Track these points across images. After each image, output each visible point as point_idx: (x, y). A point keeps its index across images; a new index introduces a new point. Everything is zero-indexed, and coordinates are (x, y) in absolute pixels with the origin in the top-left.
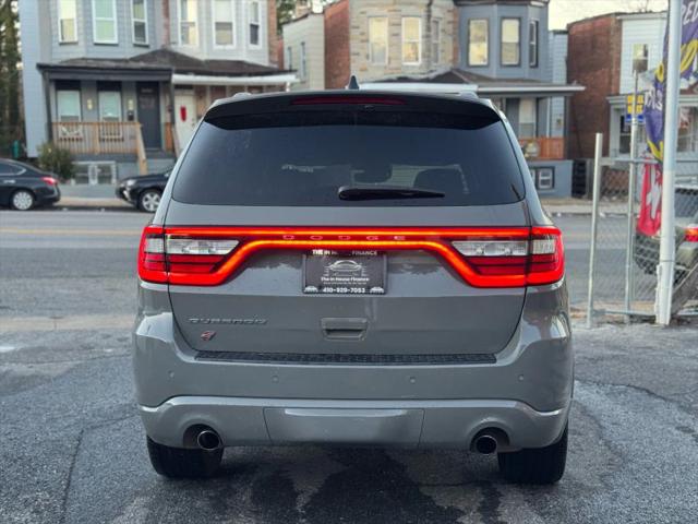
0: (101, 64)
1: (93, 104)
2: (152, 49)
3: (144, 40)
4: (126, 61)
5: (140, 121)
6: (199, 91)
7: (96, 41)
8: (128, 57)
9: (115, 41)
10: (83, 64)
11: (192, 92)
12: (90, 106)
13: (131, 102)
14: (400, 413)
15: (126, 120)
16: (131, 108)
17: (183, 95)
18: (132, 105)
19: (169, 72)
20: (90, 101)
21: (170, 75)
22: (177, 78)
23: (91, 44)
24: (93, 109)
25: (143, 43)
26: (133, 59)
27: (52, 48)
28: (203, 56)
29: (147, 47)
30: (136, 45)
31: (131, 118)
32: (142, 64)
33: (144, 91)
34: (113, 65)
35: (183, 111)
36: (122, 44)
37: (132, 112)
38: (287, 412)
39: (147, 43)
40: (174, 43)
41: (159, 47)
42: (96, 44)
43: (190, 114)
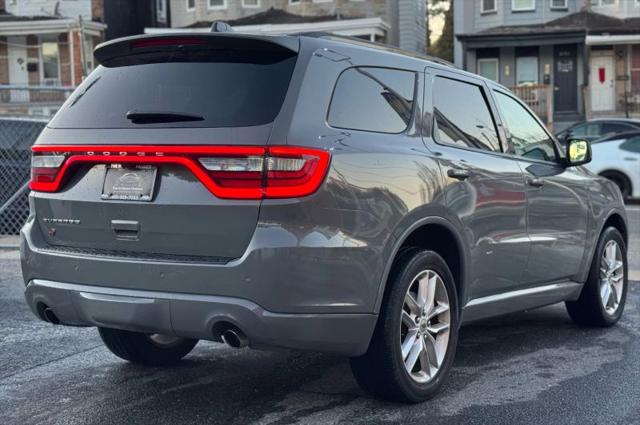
0: (516, 31)
1: (511, 70)
2: (571, 11)
3: (564, 4)
4: (542, 26)
5: (556, 85)
6: (619, 51)
7: (514, 8)
8: (545, 21)
9: (533, 8)
10: (500, 32)
11: (611, 53)
12: (507, 73)
13: (547, 66)
14: (152, 301)
15: (542, 84)
16: (547, 72)
17: (602, 56)
18: (548, 69)
19: (583, 34)
20: (507, 67)
21: (584, 37)
22: (590, 39)
23: (509, 12)
24: (510, 75)
25: (560, 7)
26: (549, 24)
27: (474, 19)
28: (623, 15)
29: (566, 10)
30: (553, 10)
31: (547, 82)
32: (557, 28)
33: (561, 54)
34: (527, 30)
35: (602, 73)
36: (538, 10)
37: (548, 76)
38: (83, 295)
39: (566, 6)
40: (594, 5)
41: (578, 10)
42: (514, 12)
43: (609, 75)
